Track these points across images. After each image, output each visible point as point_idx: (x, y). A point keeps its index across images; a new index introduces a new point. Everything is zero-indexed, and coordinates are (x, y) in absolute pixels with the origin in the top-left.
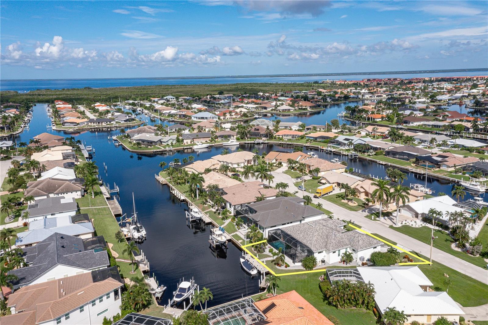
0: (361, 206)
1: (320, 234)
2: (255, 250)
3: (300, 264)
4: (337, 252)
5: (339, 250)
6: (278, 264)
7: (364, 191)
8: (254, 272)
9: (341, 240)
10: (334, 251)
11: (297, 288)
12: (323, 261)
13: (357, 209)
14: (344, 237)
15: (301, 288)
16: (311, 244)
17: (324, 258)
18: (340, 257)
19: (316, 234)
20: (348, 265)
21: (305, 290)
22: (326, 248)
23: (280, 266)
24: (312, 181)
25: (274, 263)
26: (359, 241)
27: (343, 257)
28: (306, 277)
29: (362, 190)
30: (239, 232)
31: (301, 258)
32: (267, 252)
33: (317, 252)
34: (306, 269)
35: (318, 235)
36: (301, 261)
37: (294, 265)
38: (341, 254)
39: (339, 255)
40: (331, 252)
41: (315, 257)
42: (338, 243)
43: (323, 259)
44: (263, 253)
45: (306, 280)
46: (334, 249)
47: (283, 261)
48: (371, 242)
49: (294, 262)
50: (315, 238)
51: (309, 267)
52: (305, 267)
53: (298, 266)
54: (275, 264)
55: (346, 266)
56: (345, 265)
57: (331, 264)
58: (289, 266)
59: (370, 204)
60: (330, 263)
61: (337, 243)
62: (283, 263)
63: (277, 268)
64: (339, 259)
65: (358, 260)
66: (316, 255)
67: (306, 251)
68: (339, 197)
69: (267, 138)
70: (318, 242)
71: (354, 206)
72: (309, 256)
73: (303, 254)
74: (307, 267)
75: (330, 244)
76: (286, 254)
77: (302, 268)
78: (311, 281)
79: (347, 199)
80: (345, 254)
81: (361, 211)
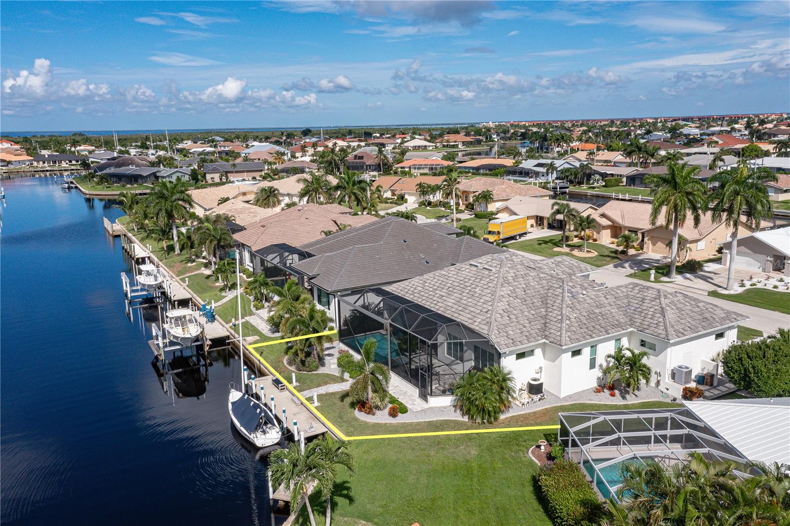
0: (609, 256)
1: (520, 292)
2: (290, 363)
3: (447, 401)
4: (586, 351)
5: (593, 347)
6: (362, 404)
7: (610, 223)
8: (267, 438)
9: (597, 311)
10: (575, 346)
11: (433, 500)
12: (535, 389)
13: (599, 263)
14: (606, 301)
15: (456, 502)
16: (489, 324)
17: (537, 376)
18: (597, 373)
19: (506, 290)
20: (631, 400)
21: (471, 512)
22: (546, 337)
23: (370, 412)
24: (475, 220)
25: (348, 400)
26: (663, 312)
27: (606, 372)
28: (474, 452)
29: (604, 222)
30: (258, 315)
31: (448, 380)
32: (331, 366)
33: (511, 353)
34: (472, 418)
35: (513, 294)
36: (450, 390)
37: (425, 405)
38: (601, 360)
39: (592, 365)
40: (566, 351)
41: (506, 371)
42: (589, 318)
43: (535, 380)
44: (317, 368)
45: (474, 464)
46: (578, 340)
47: (379, 389)
48: (708, 315)
49: (424, 396)
50: (501, 306)
51: (482, 410)
52: (467, 412)
53: (442, 409)
54: (353, 405)
55: (624, 402)
56: (617, 400)
57: (565, 399)
58: (404, 410)
59: (632, 252)
60: (562, 396)
61: (582, 318)
62: (382, 400)
63: (357, 420)
64: (592, 377)
65: (667, 379)
66: (508, 363)
67: (469, 354)
68: (546, 242)
69: (378, 172)
70: (513, 317)
71: (590, 258)
72: (482, 370)
73: (459, 368)
74: (473, 410)
75: (561, 321)
76: (395, 368)
77: (457, 416)
78: (494, 469)
79: (568, 246)
80: (618, 357)
81: (611, 265)
